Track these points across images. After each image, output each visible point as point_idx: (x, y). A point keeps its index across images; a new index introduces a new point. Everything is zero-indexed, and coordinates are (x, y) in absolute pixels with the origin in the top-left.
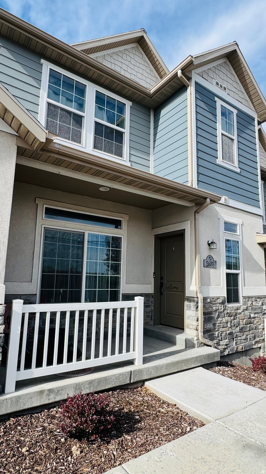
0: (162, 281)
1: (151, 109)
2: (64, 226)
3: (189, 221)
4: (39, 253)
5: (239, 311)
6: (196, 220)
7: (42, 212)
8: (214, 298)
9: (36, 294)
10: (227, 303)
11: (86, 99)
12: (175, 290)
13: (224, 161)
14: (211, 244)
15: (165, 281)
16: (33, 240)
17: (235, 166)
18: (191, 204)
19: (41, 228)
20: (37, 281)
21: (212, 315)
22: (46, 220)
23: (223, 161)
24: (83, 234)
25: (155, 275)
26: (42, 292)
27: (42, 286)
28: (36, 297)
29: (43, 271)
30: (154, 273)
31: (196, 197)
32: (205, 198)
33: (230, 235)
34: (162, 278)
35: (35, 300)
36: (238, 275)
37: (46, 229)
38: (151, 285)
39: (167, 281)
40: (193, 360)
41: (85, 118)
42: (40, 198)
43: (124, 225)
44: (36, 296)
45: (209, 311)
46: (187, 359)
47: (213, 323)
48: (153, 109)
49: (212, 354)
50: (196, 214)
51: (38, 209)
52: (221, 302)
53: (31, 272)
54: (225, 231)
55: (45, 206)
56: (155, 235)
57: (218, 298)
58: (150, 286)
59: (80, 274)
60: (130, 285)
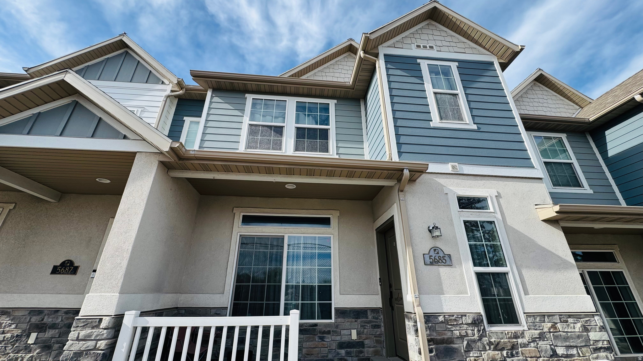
0: (391, 290)
1: (361, 99)
2: (261, 232)
3: (395, 204)
5: (520, 341)
6: (401, 201)
7: (239, 220)
8: (454, 315)
9: (227, 308)
10: (487, 323)
13: (445, 122)
14: (432, 231)
16: (229, 248)
17: (466, 124)
18: (390, 182)
19: (236, 236)
20: (229, 292)
21: (455, 346)
22: (242, 227)
23: (442, 122)
24: (282, 238)
25: (381, 282)
29: (237, 281)
30: (380, 279)
32: (402, 170)
33: (475, 213)
34: (390, 286)
35: (226, 314)
36: (506, 275)
37: (242, 236)
38: (379, 295)
39: (395, 290)
41: (286, 127)
42: (238, 207)
43: (334, 222)
50: (400, 194)
51: (235, 218)
52: (470, 322)
53: (224, 282)
54: (461, 210)
55: (242, 214)
56: (375, 229)
57: (461, 315)
58: (376, 297)
59: (279, 284)
60: (347, 295)
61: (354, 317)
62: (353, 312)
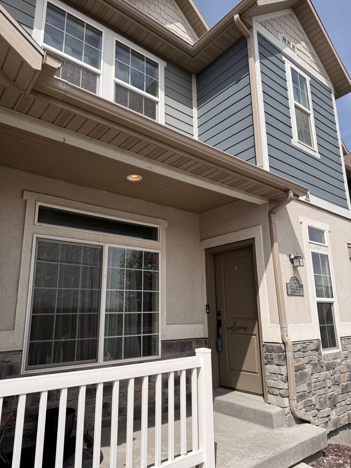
0: (219, 318)
1: (193, 75)
2: (70, 236)
3: (261, 226)
4: (27, 280)
5: (339, 361)
6: (273, 224)
7: (33, 213)
8: (305, 343)
9: (22, 351)
10: (323, 348)
11: (102, 51)
12: (242, 331)
13: (301, 142)
14: (294, 260)
15: (223, 318)
16: (18, 258)
17: (314, 151)
18: (263, 200)
19: (31, 239)
20: (23, 327)
21: (306, 370)
22: (40, 225)
23: (299, 141)
24: (101, 248)
25: (209, 309)
26: (32, 347)
27: (32, 336)
28: (20, 355)
29: (34, 311)
30: (207, 306)
31: (273, 189)
32: (287, 191)
33: (317, 246)
34: (219, 314)
35: (20, 361)
36: (331, 304)
37: (40, 240)
38: (202, 324)
39: (227, 318)
40: (292, 452)
41: (101, 76)
42: (31, 192)
43: (161, 234)
44: (22, 354)
45: (301, 363)
46: (283, 452)
47: (307, 382)
48: (195, 74)
49: (317, 438)
50: (272, 215)
51: (27, 209)
52: (315, 348)
53: (13, 312)
54: (310, 241)
55: (39, 204)
56: (206, 250)
57: (310, 342)
58: (201, 326)
59: (96, 313)
60: (173, 325)
61: (180, 350)
62: (180, 344)
